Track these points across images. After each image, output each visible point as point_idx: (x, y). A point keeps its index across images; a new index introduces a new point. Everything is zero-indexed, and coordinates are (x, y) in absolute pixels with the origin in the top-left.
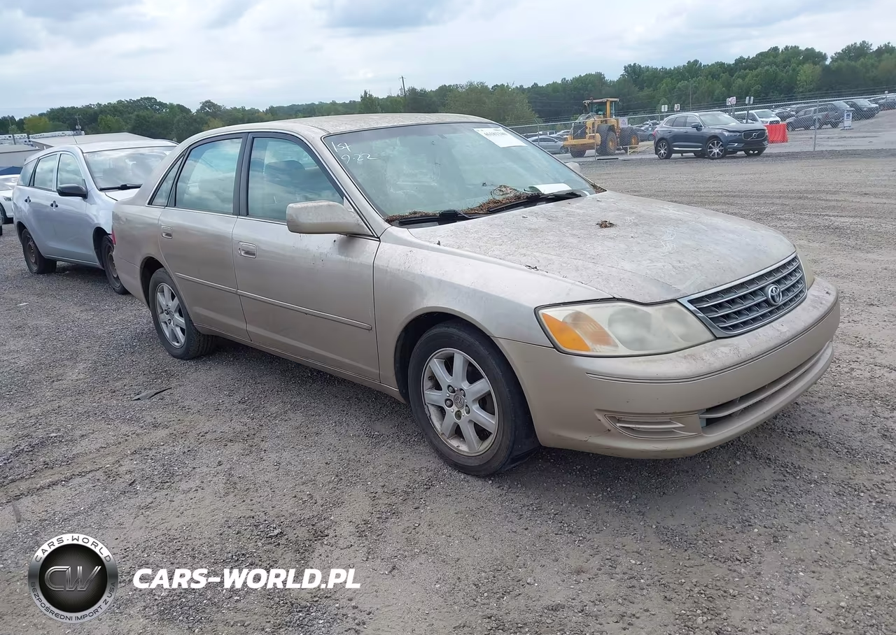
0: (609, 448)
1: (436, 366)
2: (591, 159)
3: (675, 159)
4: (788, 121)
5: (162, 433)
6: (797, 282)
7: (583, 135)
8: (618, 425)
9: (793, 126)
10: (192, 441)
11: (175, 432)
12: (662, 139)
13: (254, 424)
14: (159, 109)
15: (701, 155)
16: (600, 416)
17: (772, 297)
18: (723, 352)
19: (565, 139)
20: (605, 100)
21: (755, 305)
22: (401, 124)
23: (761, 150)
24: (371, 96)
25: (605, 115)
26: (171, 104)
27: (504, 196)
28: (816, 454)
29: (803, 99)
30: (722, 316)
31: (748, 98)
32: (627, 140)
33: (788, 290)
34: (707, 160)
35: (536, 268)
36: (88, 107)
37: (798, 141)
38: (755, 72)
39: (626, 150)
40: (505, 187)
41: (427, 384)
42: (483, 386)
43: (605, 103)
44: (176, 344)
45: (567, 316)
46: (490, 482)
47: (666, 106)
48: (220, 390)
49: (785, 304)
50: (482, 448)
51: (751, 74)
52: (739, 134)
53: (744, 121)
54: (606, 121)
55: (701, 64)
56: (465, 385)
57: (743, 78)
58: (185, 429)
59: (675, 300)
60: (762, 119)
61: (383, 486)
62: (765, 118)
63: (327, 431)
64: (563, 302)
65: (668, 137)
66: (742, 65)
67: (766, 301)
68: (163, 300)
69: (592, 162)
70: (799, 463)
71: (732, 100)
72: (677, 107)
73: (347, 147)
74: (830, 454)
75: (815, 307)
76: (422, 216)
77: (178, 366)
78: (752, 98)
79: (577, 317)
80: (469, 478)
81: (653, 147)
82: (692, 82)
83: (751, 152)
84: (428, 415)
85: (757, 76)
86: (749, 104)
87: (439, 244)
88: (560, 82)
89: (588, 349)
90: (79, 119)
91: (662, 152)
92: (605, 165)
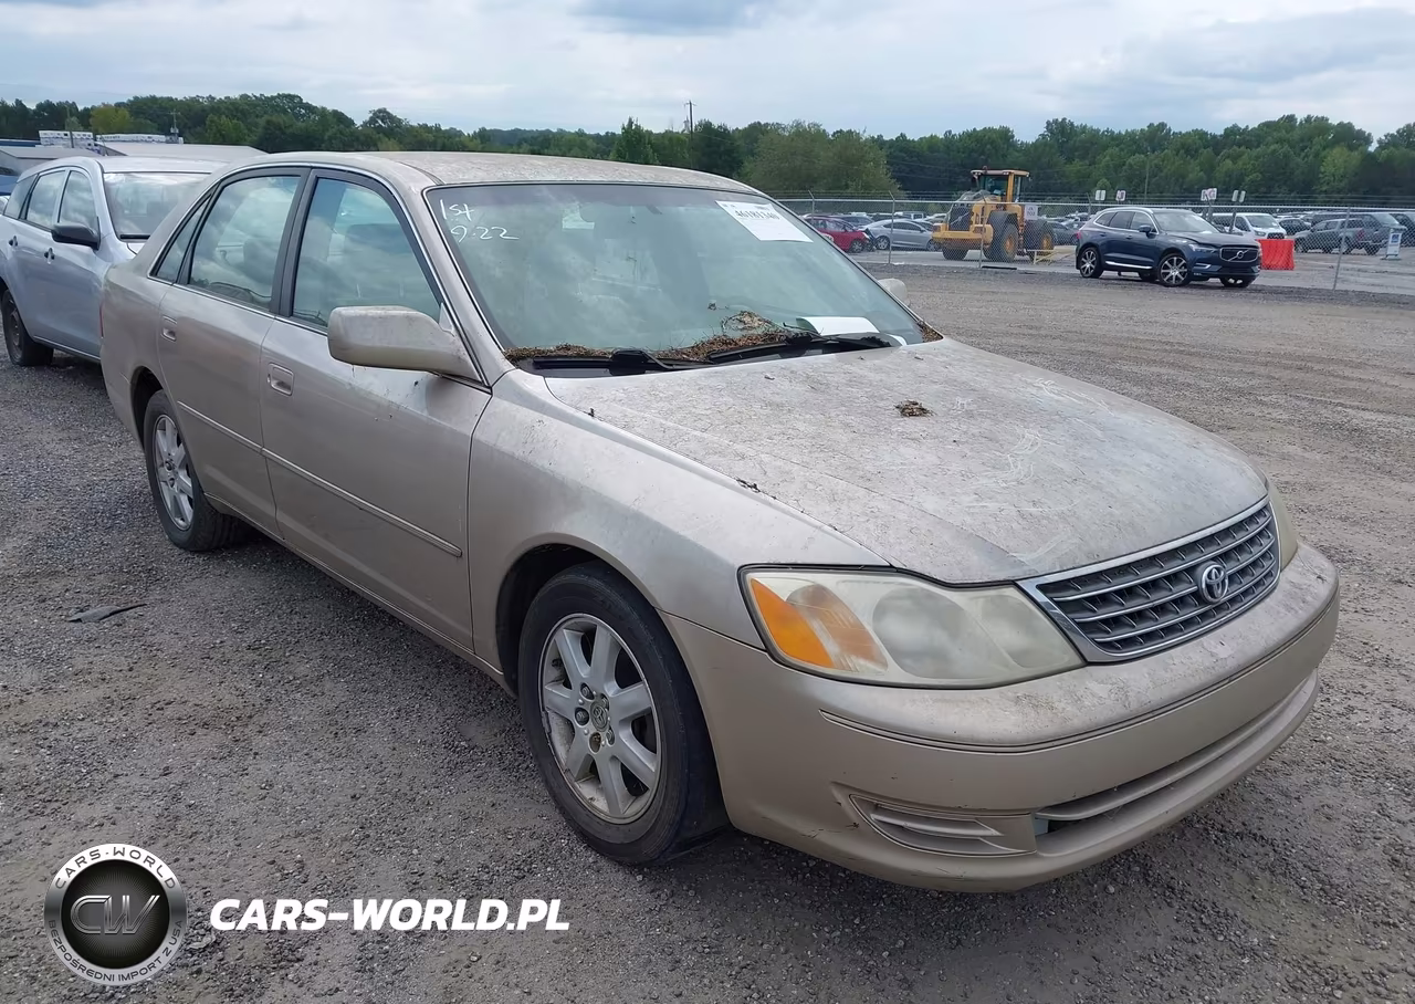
0: (853, 858)
1: (566, 641)
2: (974, 265)
3: (1108, 279)
4: (1298, 235)
5: (90, 695)
6: (1263, 556)
7: (965, 225)
8: (874, 816)
9: (1305, 246)
10: (137, 717)
11: (114, 696)
12: (1089, 245)
13: (256, 697)
14: (303, 116)
15: (1150, 278)
16: (839, 796)
17: (1209, 587)
18: (1093, 695)
19: (936, 229)
20: (1006, 172)
21: (1175, 601)
22: (581, 179)
23: (1248, 279)
24: (638, 127)
25: (1004, 197)
26: (324, 109)
27: (744, 333)
28: (1262, 887)
29: (1325, 203)
30: (1105, 621)
31: (1236, 192)
32: (1034, 240)
33: (1243, 572)
34: (1158, 287)
35: (755, 486)
36: (195, 100)
37: (1310, 271)
38: (1255, 152)
39: (1031, 255)
40: (750, 314)
41: (550, 673)
42: (639, 696)
43: (1005, 178)
44: (181, 522)
45: (795, 592)
46: (640, 878)
47: (1104, 192)
48: (228, 618)
49: (1232, 601)
50: (629, 812)
51: (1248, 155)
52: (1214, 249)
53: (1227, 229)
54: (1005, 207)
55: (1170, 130)
56: (611, 689)
57: (1235, 159)
58: (135, 690)
59: (1013, 583)
60: (1258, 229)
61: (439, 862)
62: (1260, 227)
63: (377, 726)
64: (793, 561)
65: (1100, 243)
66: (1235, 138)
67: (1197, 595)
68: (165, 442)
69: (973, 269)
70: (1228, 904)
71: (1210, 194)
72: (1121, 195)
73: (467, 212)
74: (1288, 891)
75: (1289, 608)
76: (579, 355)
77: (174, 562)
78: (1243, 193)
79: (818, 596)
80: (603, 863)
81: (1074, 256)
82: (1152, 157)
83: (1232, 281)
84: (547, 730)
85: (1257, 158)
86: (1237, 202)
87: (592, 414)
88: (942, 136)
89: (829, 665)
90: (177, 118)
91: (1088, 266)
92: (992, 278)
